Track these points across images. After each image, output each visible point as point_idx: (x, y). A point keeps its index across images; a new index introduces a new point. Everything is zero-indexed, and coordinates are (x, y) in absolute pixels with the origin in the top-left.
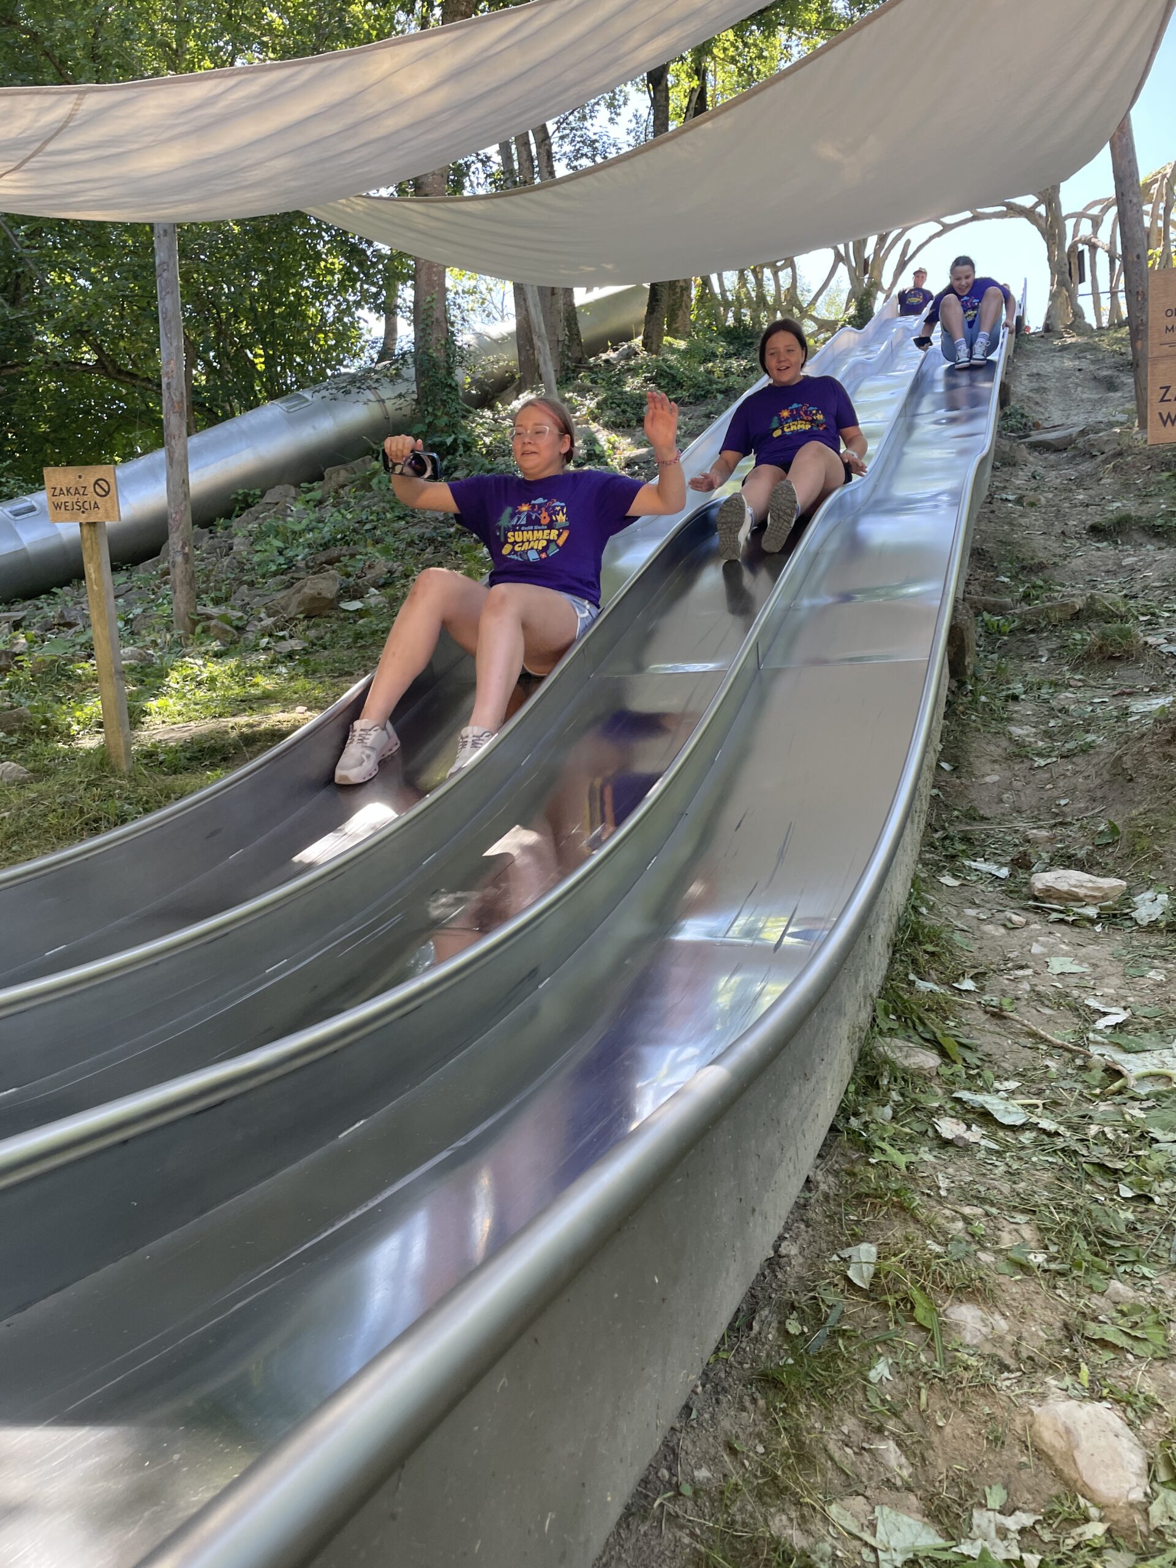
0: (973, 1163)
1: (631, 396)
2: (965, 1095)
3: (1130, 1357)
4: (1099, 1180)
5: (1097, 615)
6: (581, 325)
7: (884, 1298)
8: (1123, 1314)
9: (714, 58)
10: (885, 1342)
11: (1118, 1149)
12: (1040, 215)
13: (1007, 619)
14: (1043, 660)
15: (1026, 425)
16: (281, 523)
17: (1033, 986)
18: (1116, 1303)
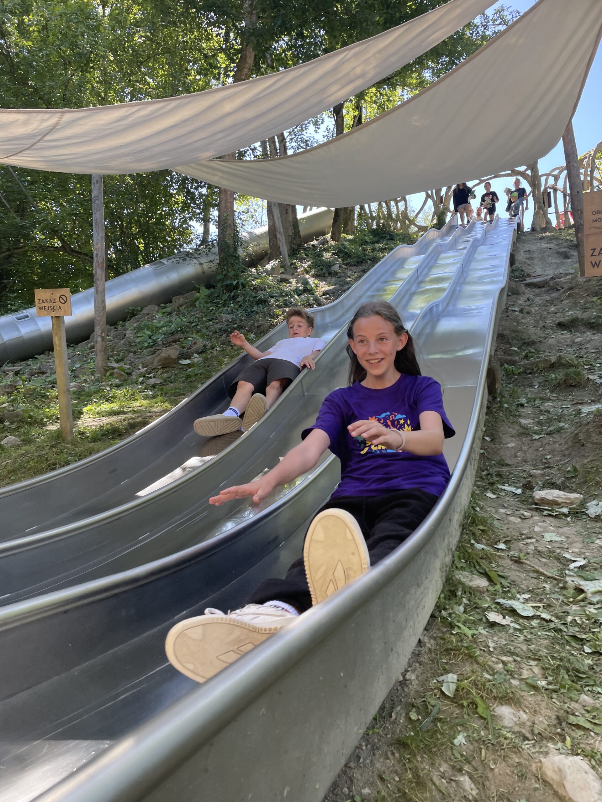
0: (507, 635)
1: (325, 262)
2: (502, 601)
3: (592, 734)
4: (574, 644)
5: (563, 365)
6: (301, 228)
7: (461, 702)
8: (588, 712)
9: (365, 101)
10: (462, 725)
11: (583, 628)
12: (528, 175)
13: (517, 368)
14: (536, 387)
15: (523, 275)
16: (150, 323)
17: (536, 547)
18: (584, 706)
